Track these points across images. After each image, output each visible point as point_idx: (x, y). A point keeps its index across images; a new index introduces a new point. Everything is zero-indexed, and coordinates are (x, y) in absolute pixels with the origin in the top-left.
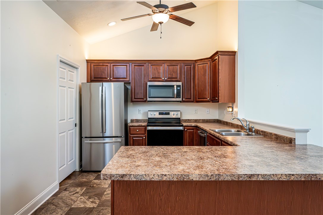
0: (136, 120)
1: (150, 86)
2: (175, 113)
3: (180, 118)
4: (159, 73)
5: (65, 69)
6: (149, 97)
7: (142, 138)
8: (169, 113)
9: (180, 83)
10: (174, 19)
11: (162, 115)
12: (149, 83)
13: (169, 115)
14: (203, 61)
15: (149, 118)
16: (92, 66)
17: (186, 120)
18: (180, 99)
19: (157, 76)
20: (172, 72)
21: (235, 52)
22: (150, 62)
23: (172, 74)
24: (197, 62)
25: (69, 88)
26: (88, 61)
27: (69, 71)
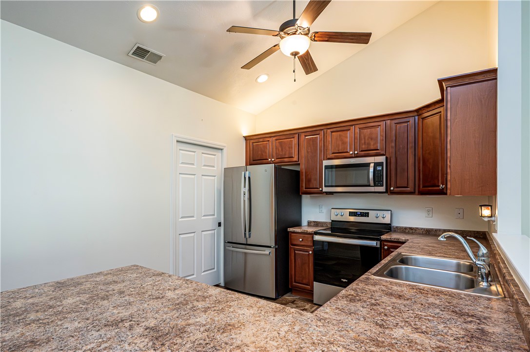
0: (314, 222)
1: (327, 167)
2: (380, 213)
3: (390, 224)
4: (344, 143)
5: (195, 152)
6: (325, 186)
7: (307, 253)
8: (368, 213)
9: (382, 159)
10: (326, 39)
11: (355, 216)
12: (326, 163)
13: (368, 217)
14: (431, 109)
15: (332, 221)
16: (251, 144)
17: (406, 228)
18: (383, 189)
19: (341, 149)
20: (368, 139)
21: (495, 71)
22: (328, 127)
23: (369, 144)
24: (420, 112)
25: (202, 175)
26: (246, 138)
27: (202, 153)
